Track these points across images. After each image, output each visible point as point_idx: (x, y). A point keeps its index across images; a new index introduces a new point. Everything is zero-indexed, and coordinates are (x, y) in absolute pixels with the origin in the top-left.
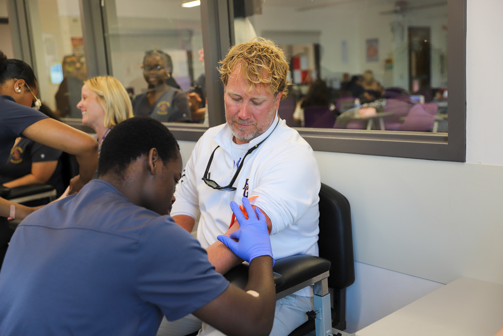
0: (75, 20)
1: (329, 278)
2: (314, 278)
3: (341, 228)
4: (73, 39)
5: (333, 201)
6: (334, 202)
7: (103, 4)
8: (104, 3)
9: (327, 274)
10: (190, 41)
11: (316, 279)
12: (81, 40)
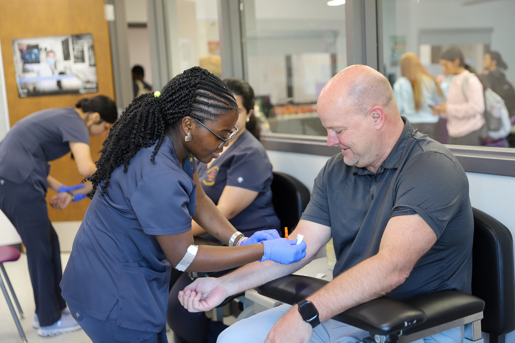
0: (213, 24)
1: (482, 321)
2: (465, 318)
3: (500, 263)
4: (210, 44)
5: (491, 231)
6: (493, 233)
7: (241, 8)
8: (243, 6)
9: (480, 315)
10: (334, 43)
11: (467, 319)
12: (218, 44)
